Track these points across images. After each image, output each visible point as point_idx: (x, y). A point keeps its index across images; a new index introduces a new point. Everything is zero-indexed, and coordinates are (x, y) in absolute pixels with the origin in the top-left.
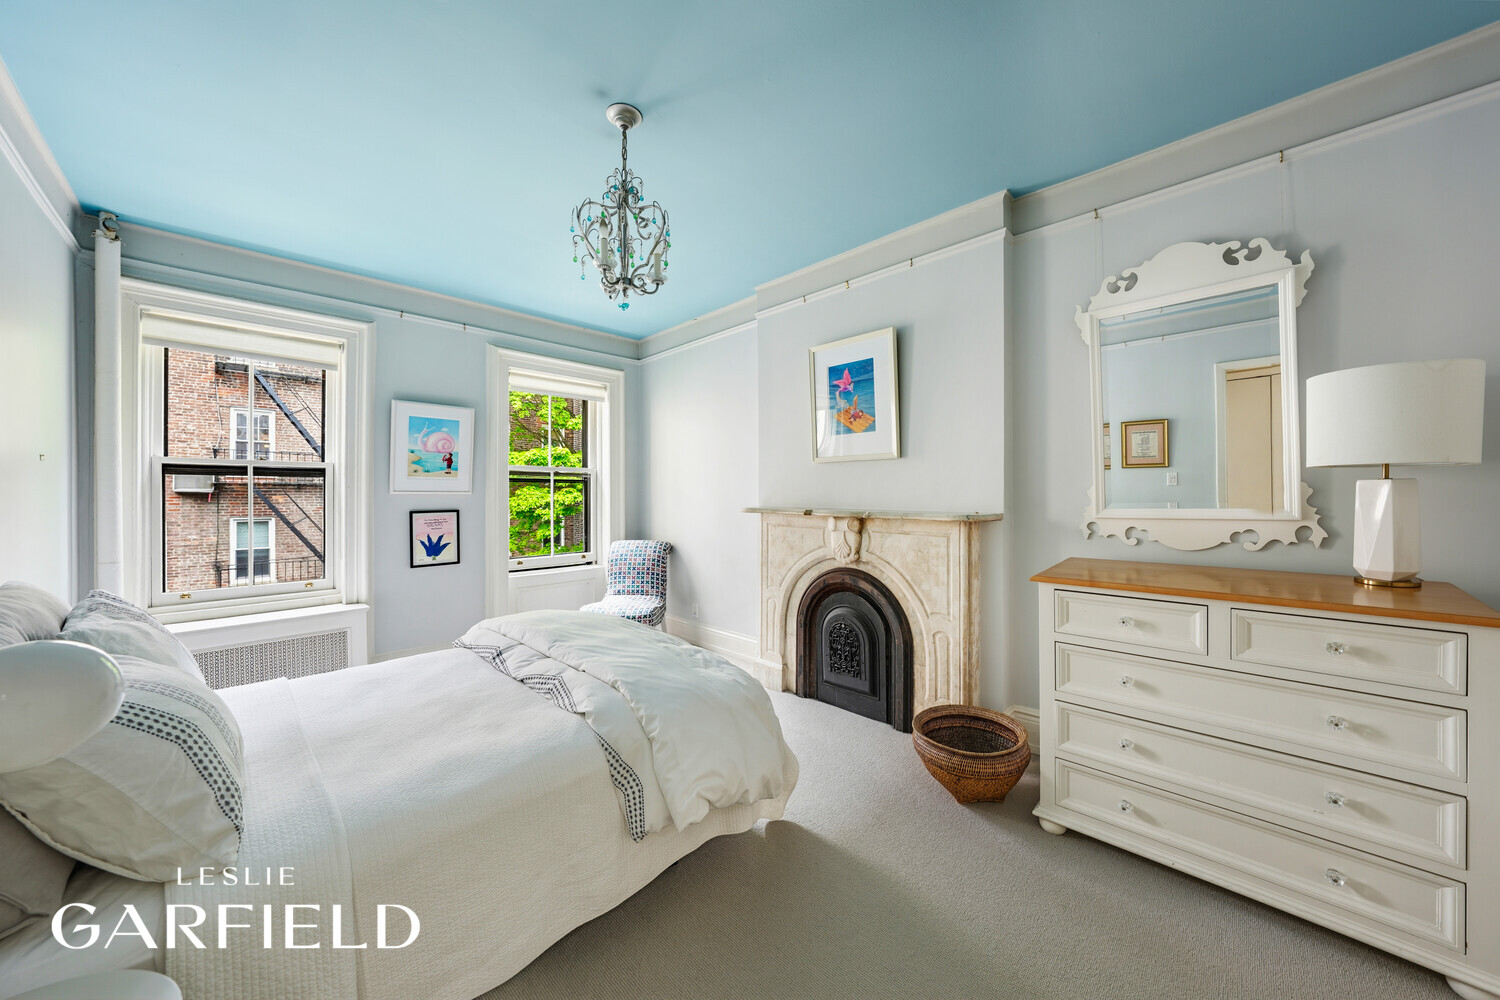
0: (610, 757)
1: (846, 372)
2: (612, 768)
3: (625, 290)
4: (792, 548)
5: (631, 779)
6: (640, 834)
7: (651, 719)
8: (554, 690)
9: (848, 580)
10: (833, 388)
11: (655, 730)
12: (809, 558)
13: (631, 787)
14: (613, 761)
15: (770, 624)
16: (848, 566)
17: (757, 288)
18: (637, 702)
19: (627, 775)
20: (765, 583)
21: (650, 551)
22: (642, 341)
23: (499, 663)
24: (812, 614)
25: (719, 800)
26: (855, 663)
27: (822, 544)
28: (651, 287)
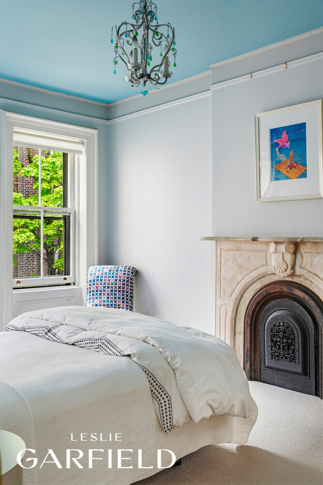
0: (150, 379)
1: (284, 132)
2: (152, 386)
3: (145, 82)
4: (240, 267)
5: (163, 394)
6: (169, 427)
7: (173, 358)
8: (103, 345)
9: (285, 289)
10: (273, 146)
11: (177, 363)
12: (254, 274)
13: (163, 399)
14: (152, 382)
15: (223, 325)
16: (284, 279)
17: (212, 66)
18: (163, 348)
19: (160, 391)
20: (218, 295)
21: (120, 274)
22: (111, 105)
23: (52, 336)
24: (257, 315)
25: (217, 409)
26: (291, 351)
27: (265, 263)
28: (162, 80)
